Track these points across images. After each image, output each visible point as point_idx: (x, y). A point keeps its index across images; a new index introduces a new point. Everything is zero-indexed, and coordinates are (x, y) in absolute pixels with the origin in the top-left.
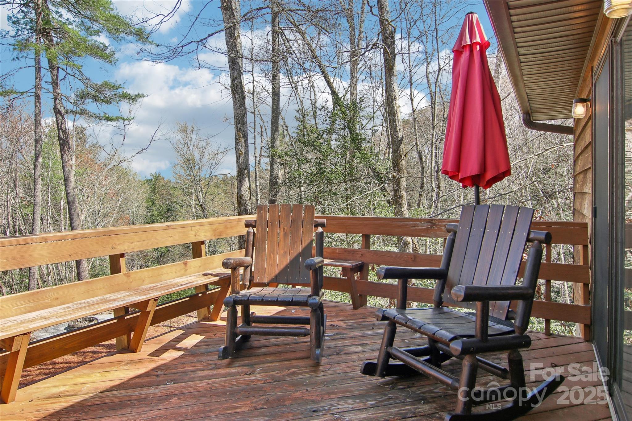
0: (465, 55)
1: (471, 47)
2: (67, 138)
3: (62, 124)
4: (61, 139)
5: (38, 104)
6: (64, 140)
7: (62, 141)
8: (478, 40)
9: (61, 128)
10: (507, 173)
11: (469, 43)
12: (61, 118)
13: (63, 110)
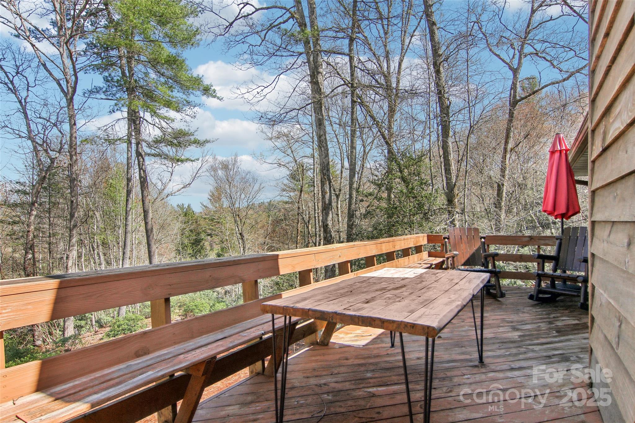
0: (557, 155)
1: (561, 151)
2: (146, 177)
3: (143, 165)
4: (142, 177)
5: (130, 149)
6: (144, 179)
7: (142, 179)
8: (564, 148)
9: (142, 169)
10: (579, 212)
11: (559, 149)
12: (142, 160)
13: (143, 154)
